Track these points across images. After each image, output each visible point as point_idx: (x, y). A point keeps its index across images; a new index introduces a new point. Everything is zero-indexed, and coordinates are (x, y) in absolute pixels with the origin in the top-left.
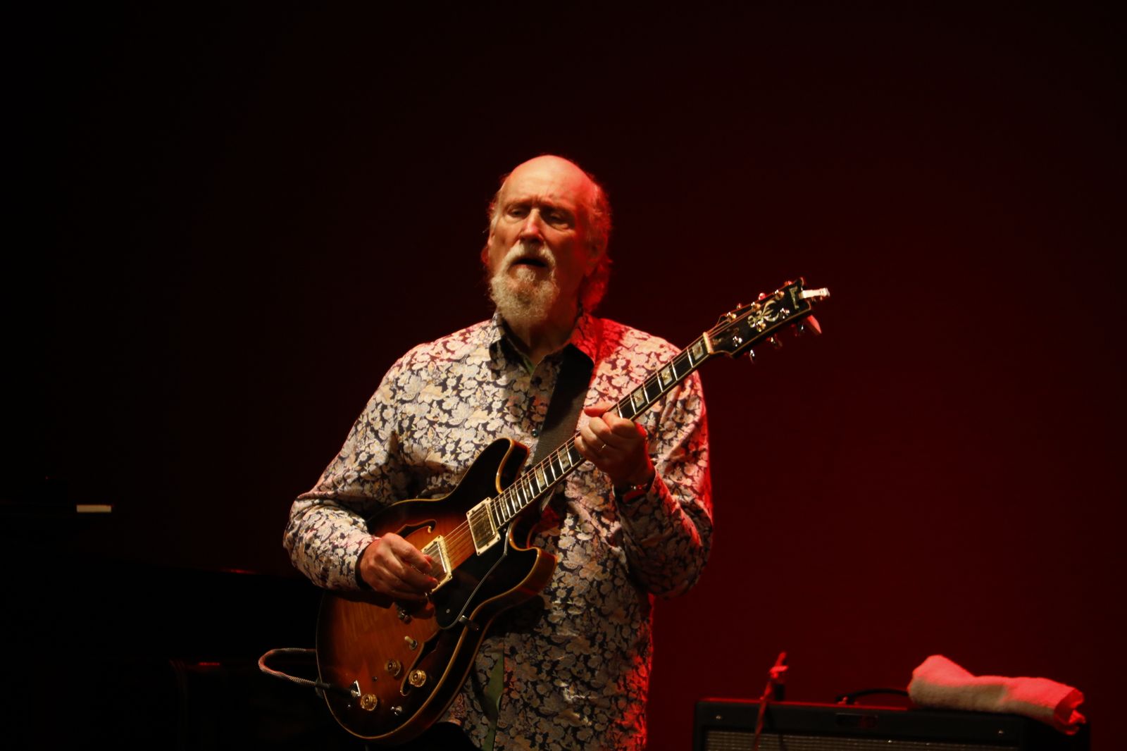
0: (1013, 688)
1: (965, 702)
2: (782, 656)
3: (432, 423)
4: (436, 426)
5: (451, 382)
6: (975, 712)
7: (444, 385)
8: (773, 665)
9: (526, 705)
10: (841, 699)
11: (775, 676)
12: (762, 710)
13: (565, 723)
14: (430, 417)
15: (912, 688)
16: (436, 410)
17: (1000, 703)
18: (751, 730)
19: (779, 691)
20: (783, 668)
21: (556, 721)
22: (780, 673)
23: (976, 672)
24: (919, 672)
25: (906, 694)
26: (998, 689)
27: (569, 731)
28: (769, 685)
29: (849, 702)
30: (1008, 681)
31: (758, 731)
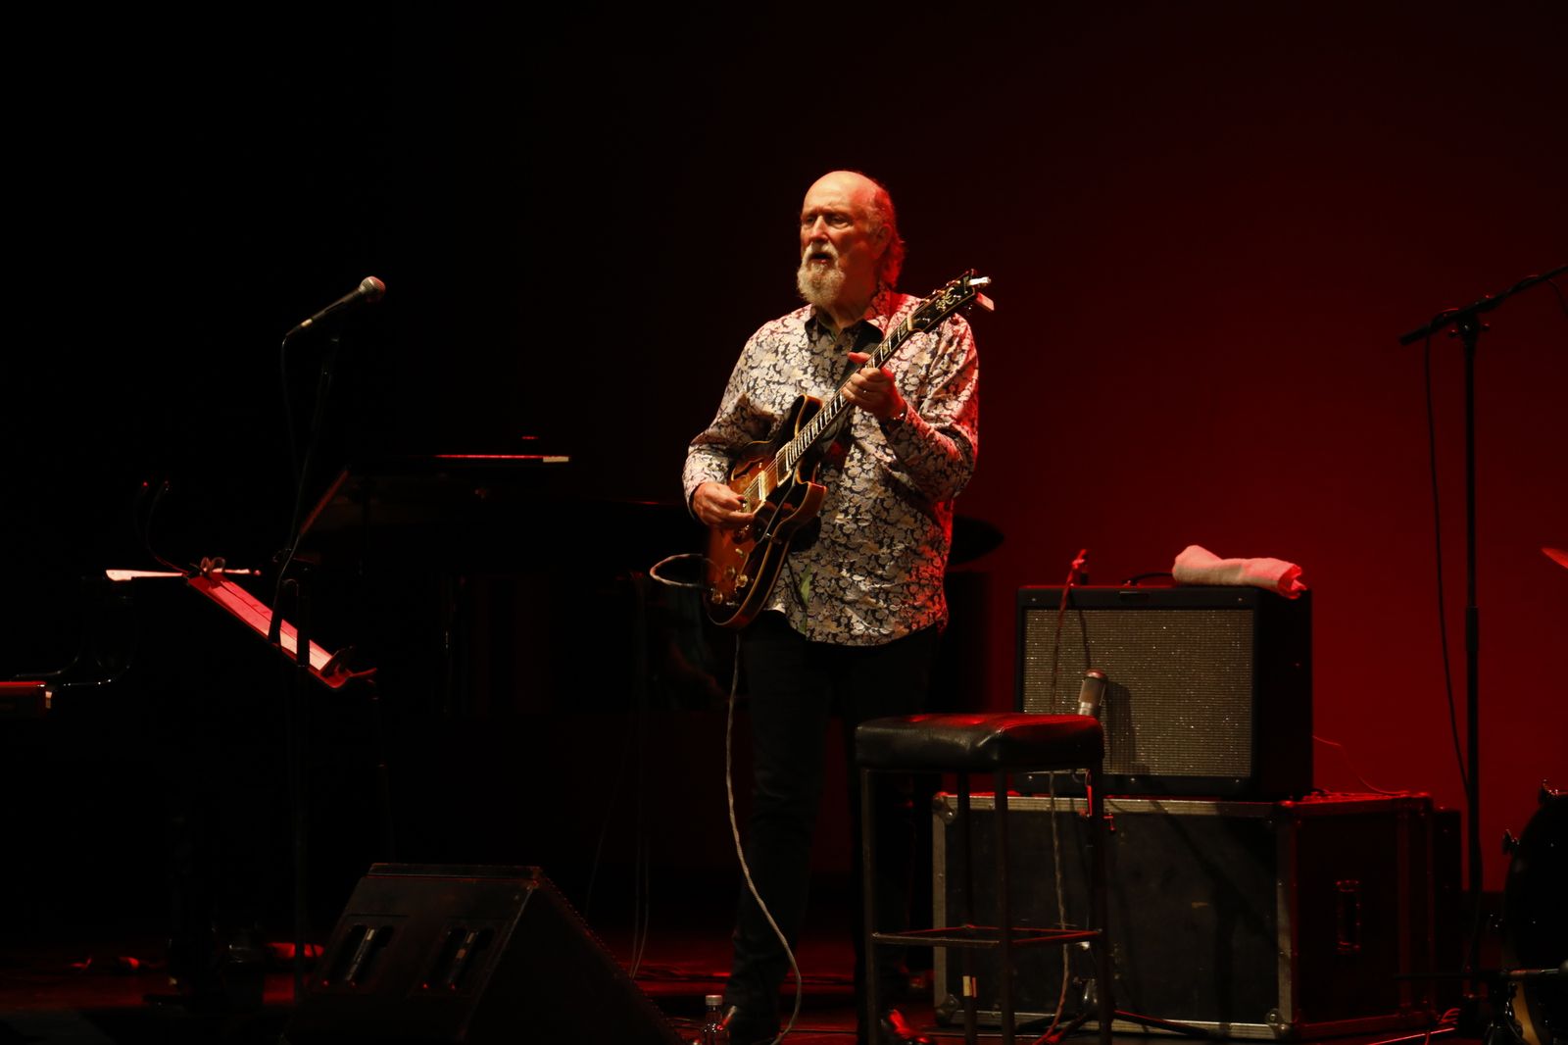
0: (1249, 566)
1: (1214, 579)
2: (1083, 552)
3: (768, 383)
4: (771, 384)
5: (781, 349)
6: (1221, 586)
7: (776, 352)
8: (1075, 558)
9: (830, 597)
10: (1126, 582)
11: (1076, 567)
12: (1065, 593)
13: (865, 608)
14: (768, 378)
15: (1176, 571)
16: (772, 372)
17: (1239, 578)
18: (1058, 608)
19: (1082, 578)
20: (1081, 561)
21: (858, 606)
22: (1079, 565)
23: (1223, 556)
24: (1179, 559)
25: (1171, 575)
26: (1235, 569)
27: (869, 613)
28: (1071, 573)
29: (1131, 584)
30: (1244, 561)
31: (1062, 609)
